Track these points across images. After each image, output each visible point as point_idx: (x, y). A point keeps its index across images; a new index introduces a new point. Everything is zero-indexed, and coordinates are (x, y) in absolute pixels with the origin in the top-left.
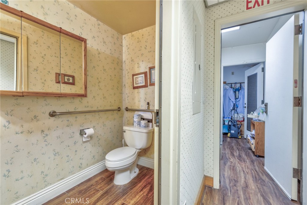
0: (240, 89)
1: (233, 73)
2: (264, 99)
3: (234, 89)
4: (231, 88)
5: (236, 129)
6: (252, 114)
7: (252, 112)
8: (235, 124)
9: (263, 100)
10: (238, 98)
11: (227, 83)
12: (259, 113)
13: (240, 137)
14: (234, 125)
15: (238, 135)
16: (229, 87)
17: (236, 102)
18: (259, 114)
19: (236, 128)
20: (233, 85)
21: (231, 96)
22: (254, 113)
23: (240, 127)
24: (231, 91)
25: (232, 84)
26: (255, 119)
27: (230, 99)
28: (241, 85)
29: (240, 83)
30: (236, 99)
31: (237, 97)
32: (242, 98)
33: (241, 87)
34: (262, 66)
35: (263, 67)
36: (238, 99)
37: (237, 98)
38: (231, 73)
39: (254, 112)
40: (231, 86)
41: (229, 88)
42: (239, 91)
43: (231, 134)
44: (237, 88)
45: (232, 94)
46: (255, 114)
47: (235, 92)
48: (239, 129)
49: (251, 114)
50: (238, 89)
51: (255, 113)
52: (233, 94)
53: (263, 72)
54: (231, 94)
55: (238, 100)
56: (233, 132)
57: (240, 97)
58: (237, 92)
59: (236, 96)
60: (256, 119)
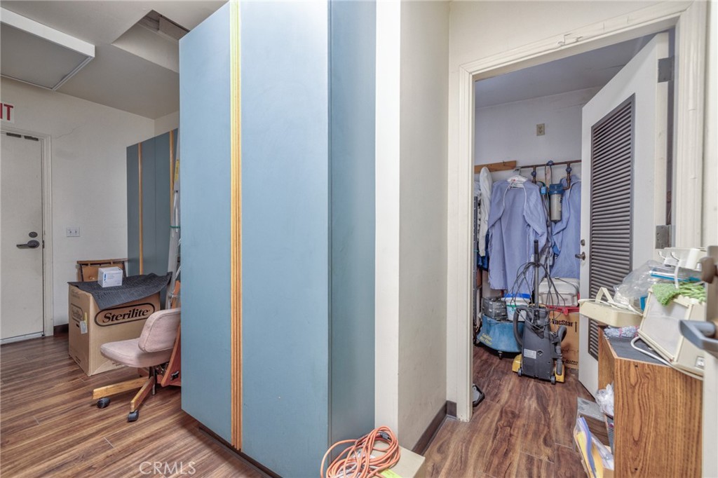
0: (565, 184)
1: (541, 130)
2: (669, 222)
3: (544, 185)
4: (535, 182)
5: (543, 343)
6: (604, 298)
7: (605, 290)
8: (539, 322)
9: (664, 223)
10: (561, 220)
11: (520, 164)
12: (643, 299)
13: (561, 378)
14: (536, 329)
15: (551, 371)
16: (524, 180)
17: (550, 234)
18: (641, 303)
19: (545, 340)
20: (541, 174)
21: (532, 213)
22: (613, 293)
23: (560, 334)
24: (534, 193)
25: (535, 167)
26: (616, 333)
27: (529, 225)
28: (569, 171)
29: (569, 163)
30: (550, 222)
31: (555, 216)
32: (572, 221)
33: (569, 179)
34: (658, 50)
35: (666, 56)
36: (559, 224)
37: (556, 222)
38: (535, 129)
39: (617, 289)
40: (535, 176)
41: (524, 183)
42: (562, 193)
43: (527, 363)
44: (557, 181)
45: (536, 206)
46: (623, 299)
47: (548, 196)
48: (556, 344)
49: (598, 299)
50: (560, 185)
51: (618, 295)
52: (540, 206)
53: (666, 84)
54: (532, 205)
55: (560, 226)
56: (531, 354)
57: (565, 215)
58: (556, 198)
59: (550, 214)
60: (627, 330)
